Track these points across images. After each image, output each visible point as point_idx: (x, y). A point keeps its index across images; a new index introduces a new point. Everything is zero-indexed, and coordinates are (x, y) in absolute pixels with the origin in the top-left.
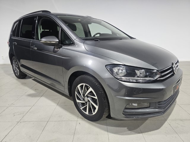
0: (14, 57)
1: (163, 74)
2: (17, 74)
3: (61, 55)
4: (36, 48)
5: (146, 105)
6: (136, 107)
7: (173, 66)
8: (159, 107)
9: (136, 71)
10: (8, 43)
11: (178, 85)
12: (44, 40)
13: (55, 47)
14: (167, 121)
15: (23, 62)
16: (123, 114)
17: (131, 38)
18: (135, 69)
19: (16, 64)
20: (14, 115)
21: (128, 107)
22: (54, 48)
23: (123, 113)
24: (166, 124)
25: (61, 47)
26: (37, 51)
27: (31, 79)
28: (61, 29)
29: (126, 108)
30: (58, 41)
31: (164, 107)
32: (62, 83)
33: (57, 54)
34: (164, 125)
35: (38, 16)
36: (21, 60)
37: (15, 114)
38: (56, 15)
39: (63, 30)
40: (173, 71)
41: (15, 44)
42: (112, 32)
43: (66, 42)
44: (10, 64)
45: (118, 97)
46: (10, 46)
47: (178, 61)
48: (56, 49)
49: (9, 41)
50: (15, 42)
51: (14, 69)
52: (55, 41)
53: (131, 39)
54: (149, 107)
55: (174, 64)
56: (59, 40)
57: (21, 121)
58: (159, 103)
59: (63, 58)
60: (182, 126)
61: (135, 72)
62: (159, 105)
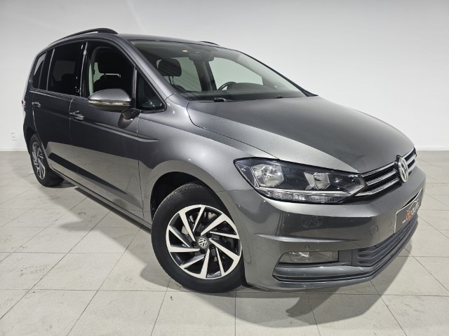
0: (34, 136)
1: (370, 183)
2: (42, 176)
3: (135, 134)
4: (81, 117)
5: (329, 255)
6: (307, 261)
7: (399, 164)
8: (361, 262)
9: (307, 175)
10: (23, 102)
11: (411, 209)
12: (95, 98)
13: (123, 114)
14: (383, 297)
15: (55, 148)
16: (273, 276)
17: (308, 94)
18: (304, 171)
19: (40, 152)
20: (22, 274)
21: (286, 259)
22: (122, 116)
23: (275, 274)
24: (378, 305)
25: (137, 114)
26: (84, 123)
27: (72, 189)
28: (138, 74)
29: (281, 264)
30: (129, 100)
31: (374, 261)
32: (139, 198)
33: (128, 132)
34: (373, 308)
35: (89, 42)
36: (50, 144)
37: (24, 272)
38: (129, 40)
39: (141, 76)
40: (398, 175)
41: (37, 105)
42: (264, 80)
43: (149, 103)
44: (27, 150)
45: (262, 236)
46: (26, 109)
47: (414, 152)
48: (124, 120)
49: (26, 99)
50: (37, 101)
51: (35, 164)
52: (122, 102)
53: (307, 96)
54: (338, 262)
55: (403, 159)
56: (133, 99)
57: (36, 288)
58: (361, 253)
59: (140, 140)
60: (416, 311)
61: (304, 177)
62: (361, 256)
